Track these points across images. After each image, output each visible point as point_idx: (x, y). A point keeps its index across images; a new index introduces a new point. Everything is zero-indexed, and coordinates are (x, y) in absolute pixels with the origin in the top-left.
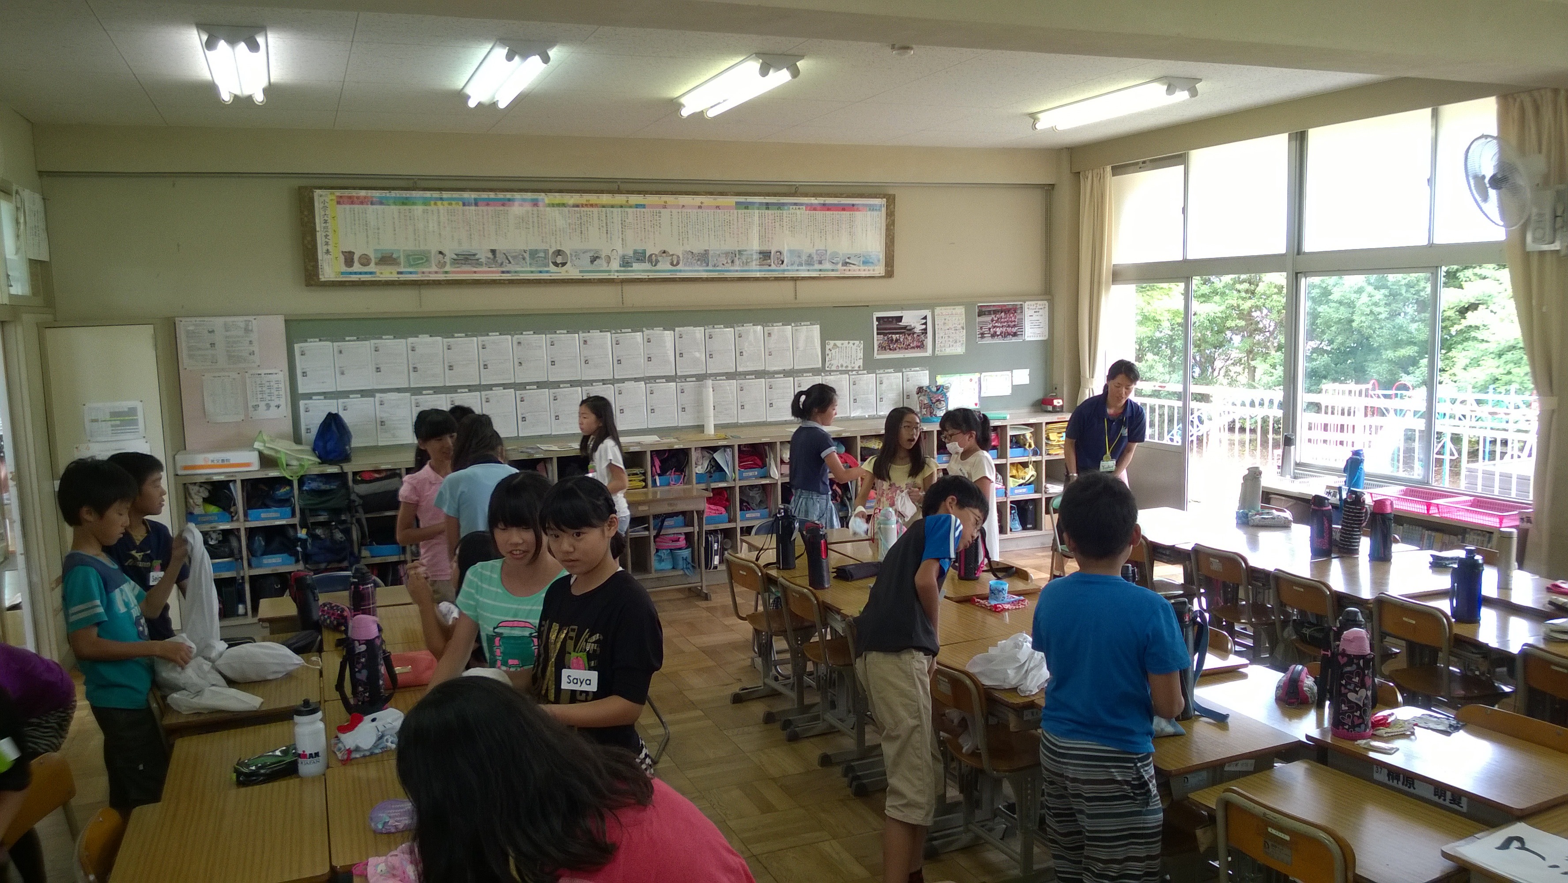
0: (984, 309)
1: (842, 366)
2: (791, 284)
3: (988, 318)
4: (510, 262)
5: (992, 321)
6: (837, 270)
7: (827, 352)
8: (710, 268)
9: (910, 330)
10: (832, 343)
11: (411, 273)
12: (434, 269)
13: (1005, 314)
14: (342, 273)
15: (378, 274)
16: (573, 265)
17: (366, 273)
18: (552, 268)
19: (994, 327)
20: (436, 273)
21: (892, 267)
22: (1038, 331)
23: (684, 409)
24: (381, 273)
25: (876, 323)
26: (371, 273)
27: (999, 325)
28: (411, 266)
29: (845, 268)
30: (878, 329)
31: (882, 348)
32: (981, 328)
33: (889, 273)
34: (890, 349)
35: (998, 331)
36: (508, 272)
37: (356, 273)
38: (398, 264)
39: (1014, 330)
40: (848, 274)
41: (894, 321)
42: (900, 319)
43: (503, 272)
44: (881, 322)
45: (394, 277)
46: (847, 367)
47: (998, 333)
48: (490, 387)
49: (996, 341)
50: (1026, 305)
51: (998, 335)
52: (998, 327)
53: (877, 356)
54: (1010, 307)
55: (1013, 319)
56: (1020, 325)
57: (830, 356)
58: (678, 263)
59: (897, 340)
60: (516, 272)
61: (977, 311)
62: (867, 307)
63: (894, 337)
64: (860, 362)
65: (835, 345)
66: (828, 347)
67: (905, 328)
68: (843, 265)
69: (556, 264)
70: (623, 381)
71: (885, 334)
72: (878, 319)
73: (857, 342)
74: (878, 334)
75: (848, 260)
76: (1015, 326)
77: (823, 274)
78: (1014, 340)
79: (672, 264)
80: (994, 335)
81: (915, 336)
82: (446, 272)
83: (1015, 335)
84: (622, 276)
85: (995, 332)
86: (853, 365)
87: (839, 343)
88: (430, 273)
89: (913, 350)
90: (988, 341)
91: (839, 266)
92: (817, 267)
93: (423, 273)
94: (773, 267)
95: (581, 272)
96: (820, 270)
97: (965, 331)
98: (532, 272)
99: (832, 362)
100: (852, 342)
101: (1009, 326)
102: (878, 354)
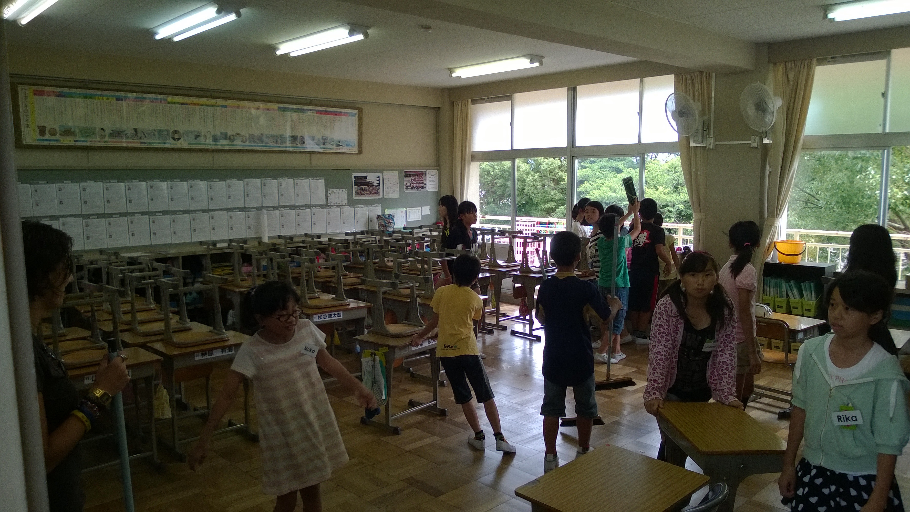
0: (407, 173)
1: (337, 203)
2: (308, 156)
3: (410, 179)
4: (146, 137)
5: (412, 180)
6: (333, 149)
7: (329, 195)
8: (264, 145)
9: (371, 184)
10: (331, 189)
11: (83, 141)
12: (98, 139)
13: (418, 176)
14: (38, 140)
15: (62, 142)
16: (185, 140)
17: (54, 140)
18: (172, 141)
19: (413, 183)
20: (99, 141)
21: (361, 148)
22: (433, 186)
23: (249, 228)
24: (64, 141)
25: (354, 179)
26: (57, 140)
27: (415, 182)
28: (84, 137)
29: (337, 147)
30: (355, 183)
31: (357, 193)
32: (406, 184)
33: (360, 152)
34: (361, 194)
35: (415, 185)
36: (145, 143)
37: (47, 140)
38: (75, 135)
39: (422, 185)
40: (339, 151)
41: (363, 179)
42: (366, 177)
43: (141, 143)
44: (357, 178)
45: (72, 143)
46: (339, 204)
47: (415, 187)
48: (133, 214)
49: (414, 191)
50: (428, 172)
52: (414, 183)
54: (420, 173)
55: (421, 179)
56: (424, 182)
57: (330, 197)
58: (246, 141)
59: (365, 189)
60: (150, 143)
61: (404, 174)
62: (349, 170)
63: (363, 187)
64: (346, 201)
65: (333, 191)
66: (329, 192)
67: (369, 182)
68: (336, 146)
69: (174, 139)
70: (214, 210)
71: (358, 186)
72: (355, 177)
73: (344, 190)
74: (355, 185)
75: (339, 143)
76: (422, 183)
77: (326, 151)
78: (422, 190)
79: (242, 141)
80: (413, 188)
81: (374, 187)
82: (106, 142)
83: (423, 188)
84: (213, 147)
85: (413, 186)
86: (342, 203)
87: (334, 190)
88: (95, 141)
89: (373, 195)
90: (410, 191)
91: (334, 147)
92: (323, 146)
93: (91, 141)
94: (299, 145)
95: (189, 144)
96: (324, 148)
97: (398, 185)
98: (159, 143)
99: (331, 201)
100: (341, 190)
101: (419, 183)
102: (355, 197)
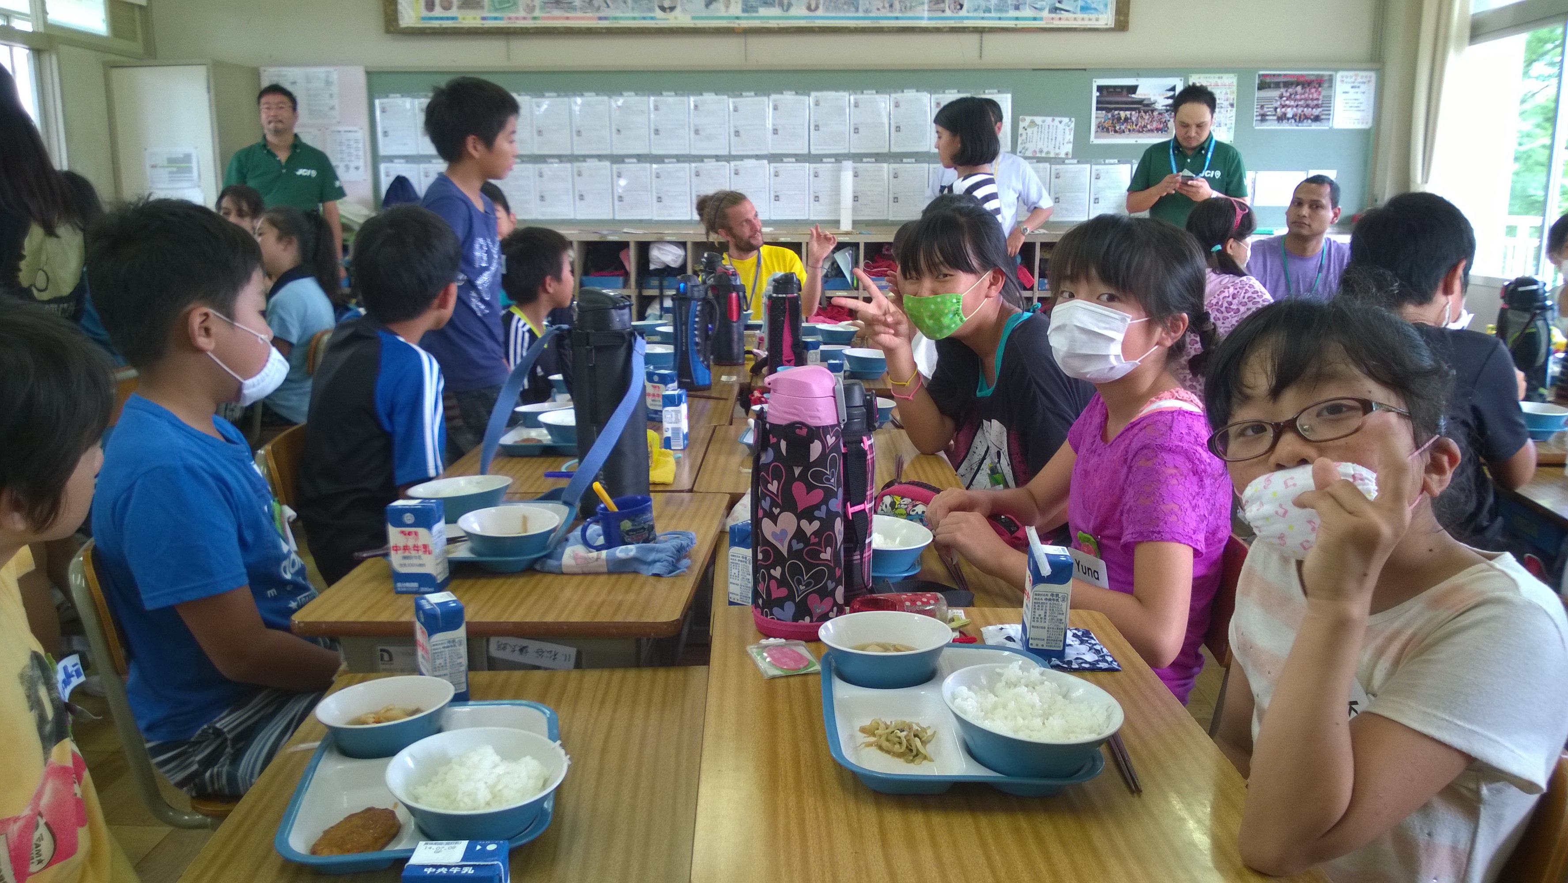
0: (1268, 80)
1: (1041, 151)
2: (973, 34)
3: (1274, 93)
4: (608, 6)
5: (1281, 97)
6: (1041, 19)
7: (1021, 131)
8: (860, 14)
9: (1148, 105)
10: (1028, 119)
11: (493, 18)
12: (522, 13)
13: (1303, 87)
14: (423, 19)
15: (460, 20)
16: (685, 10)
17: (447, 19)
18: (659, 13)
19: (1283, 106)
20: (524, 18)
21: (1126, 14)
22: (1355, 114)
23: (817, 199)
24: (464, 19)
25: (1095, 94)
26: (453, 19)
27: (1292, 103)
28: (496, 10)
29: (1053, 15)
30: (1098, 102)
31: (1103, 128)
32: (1262, 107)
33: (1122, 24)
34: (1116, 131)
35: (1290, 112)
36: (606, 19)
37: (436, 19)
38: (483, 8)
39: (1316, 112)
40: (1057, 24)
41: (1125, 93)
42: (1133, 89)
44: (1105, 92)
45: (478, 23)
46: (1048, 153)
47: (1289, 115)
49: (1285, 126)
50: (1339, 76)
51: (1288, 119)
52: (1289, 106)
53: (1094, 140)
54: (1312, 78)
55: (1315, 96)
56: (1326, 104)
57: (1024, 136)
58: (817, 8)
59: (1126, 120)
60: (615, 18)
61: (1257, 82)
62: (1084, 71)
63: (1123, 114)
64: (1069, 148)
65: (1032, 122)
66: (1021, 125)
67: (1140, 102)
68: (1050, 11)
69: (663, 9)
70: (742, 157)
71: (1108, 110)
72: (1100, 88)
73: (1066, 120)
74: (1098, 109)
75: (1058, 5)
76: (1317, 106)
77: (1020, 24)
78: (1315, 126)
79: (809, 9)
80: (1282, 118)
81: (1155, 113)
82: (535, 18)
83: (1317, 119)
84: (745, 23)
85: (1285, 114)
86: (1057, 151)
87: (1038, 120)
88: (517, 18)
89: (1150, 134)
90: (1272, 125)
91: (1045, 13)
92: (1013, 13)
93: (510, 19)
94: (947, 13)
95: (693, 18)
96: (1017, 18)
97: (1234, 110)
98: (635, 19)
99: (1027, 145)
100: (1057, 119)
101: (1308, 106)
102: (1096, 137)
